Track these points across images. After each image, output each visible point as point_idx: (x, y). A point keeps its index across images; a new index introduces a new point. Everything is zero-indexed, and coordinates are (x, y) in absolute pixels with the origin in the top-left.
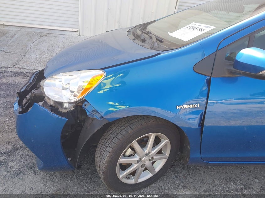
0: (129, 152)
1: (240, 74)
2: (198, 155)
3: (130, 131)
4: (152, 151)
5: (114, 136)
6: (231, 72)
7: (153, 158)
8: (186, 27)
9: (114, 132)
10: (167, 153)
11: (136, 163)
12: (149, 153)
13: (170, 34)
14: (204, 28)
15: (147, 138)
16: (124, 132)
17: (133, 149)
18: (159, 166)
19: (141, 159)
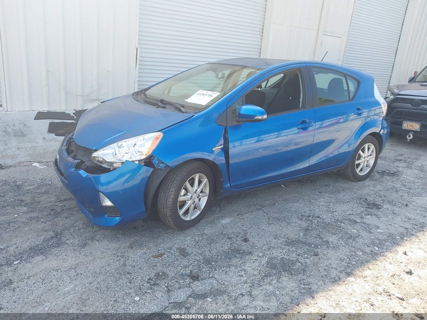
0: (183, 192)
1: (243, 121)
2: (229, 185)
3: (184, 173)
4: (198, 188)
5: (172, 180)
6: (238, 121)
7: (199, 195)
8: (196, 94)
9: (171, 177)
10: (207, 191)
11: (189, 200)
12: (196, 190)
13: (186, 100)
14: (212, 94)
15: (193, 179)
16: (180, 175)
17: (186, 189)
18: (204, 201)
19: (192, 196)
